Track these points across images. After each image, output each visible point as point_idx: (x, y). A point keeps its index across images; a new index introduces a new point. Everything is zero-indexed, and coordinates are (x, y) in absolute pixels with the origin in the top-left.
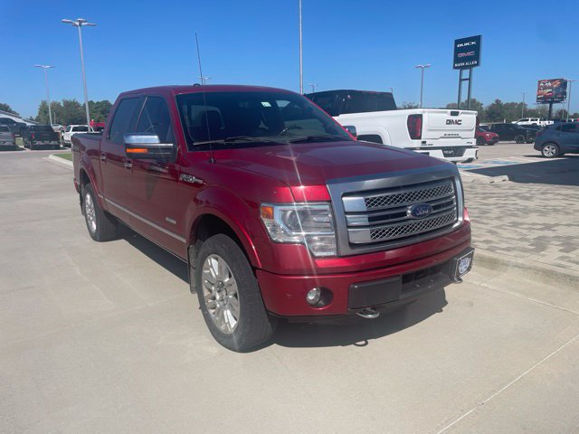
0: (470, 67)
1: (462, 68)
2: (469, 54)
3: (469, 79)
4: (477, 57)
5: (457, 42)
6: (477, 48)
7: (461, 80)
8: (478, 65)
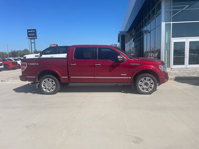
0: (34, 39)
1: (31, 39)
2: (33, 34)
3: (34, 43)
4: (36, 36)
5: (28, 30)
6: (35, 33)
7: (31, 43)
8: (36, 38)
